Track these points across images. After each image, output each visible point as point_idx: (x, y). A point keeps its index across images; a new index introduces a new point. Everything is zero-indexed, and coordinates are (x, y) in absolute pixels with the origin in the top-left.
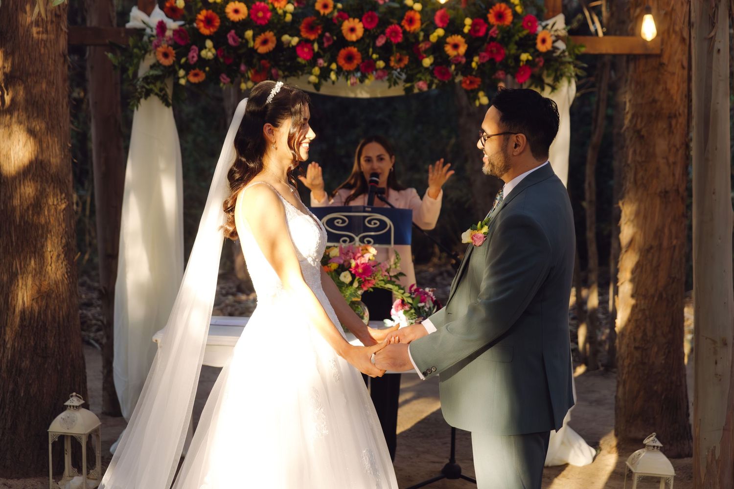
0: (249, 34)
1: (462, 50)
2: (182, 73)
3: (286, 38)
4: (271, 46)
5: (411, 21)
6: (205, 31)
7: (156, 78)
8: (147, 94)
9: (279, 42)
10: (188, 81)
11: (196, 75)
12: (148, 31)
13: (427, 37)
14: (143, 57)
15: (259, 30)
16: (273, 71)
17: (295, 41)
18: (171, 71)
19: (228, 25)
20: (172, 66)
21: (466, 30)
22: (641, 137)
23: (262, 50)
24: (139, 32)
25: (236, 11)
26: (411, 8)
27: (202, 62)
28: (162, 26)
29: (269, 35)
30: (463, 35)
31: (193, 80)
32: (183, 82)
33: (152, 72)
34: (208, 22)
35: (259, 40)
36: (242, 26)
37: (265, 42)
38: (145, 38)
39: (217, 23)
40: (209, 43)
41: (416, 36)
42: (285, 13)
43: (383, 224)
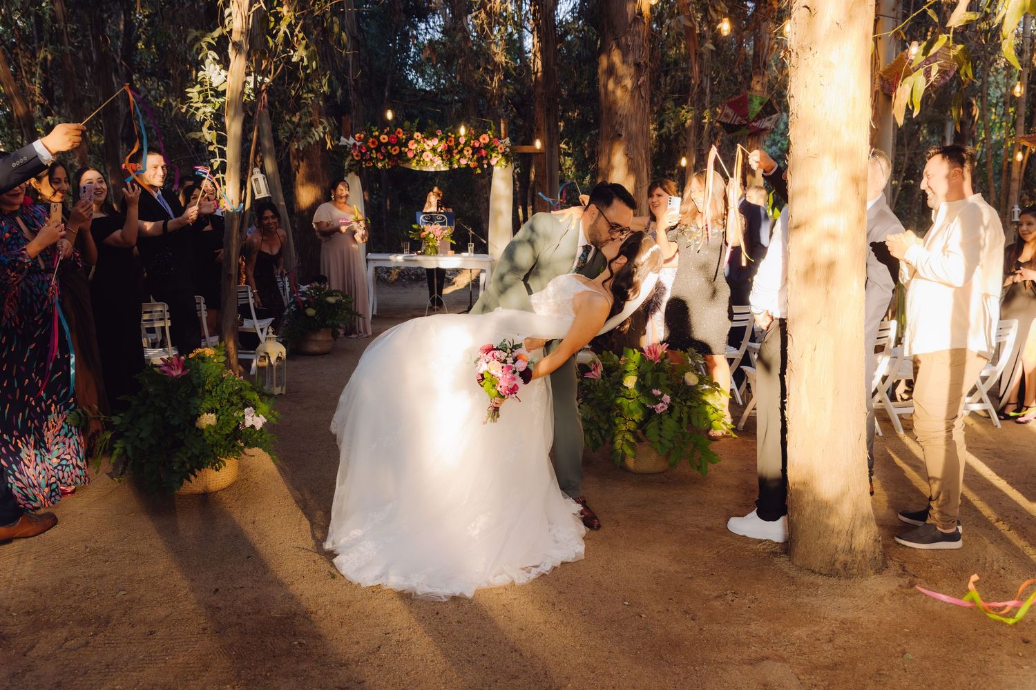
0: (389, 147)
1: (471, 152)
2: (364, 163)
3: (403, 149)
4: (398, 151)
5: (450, 141)
6: (372, 147)
7: (354, 164)
8: (350, 171)
9: (401, 151)
10: (366, 166)
11: (369, 163)
12: (348, 146)
13: (457, 148)
14: (347, 157)
15: (393, 146)
16: (399, 161)
17: (407, 150)
18: (359, 162)
19: (381, 144)
20: (359, 160)
21: (472, 145)
22: (540, 185)
23: (394, 153)
24: (345, 147)
25: (384, 139)
26: (451, 137)
27: (371, 159)
28: (355, 144)
29: (397, 147)
30: (471, 147)
31: (368, 165)
32: (364, 166)
33: (352, 163)
34: (373, 143)
35: (393, 150)
36: (386, 144)
37: (395, 150)
38: (348, 149)
39: (377, 143)
40: (374, 151)
41: (451, 146)
42: (403, 139)
43: (443, 218)
